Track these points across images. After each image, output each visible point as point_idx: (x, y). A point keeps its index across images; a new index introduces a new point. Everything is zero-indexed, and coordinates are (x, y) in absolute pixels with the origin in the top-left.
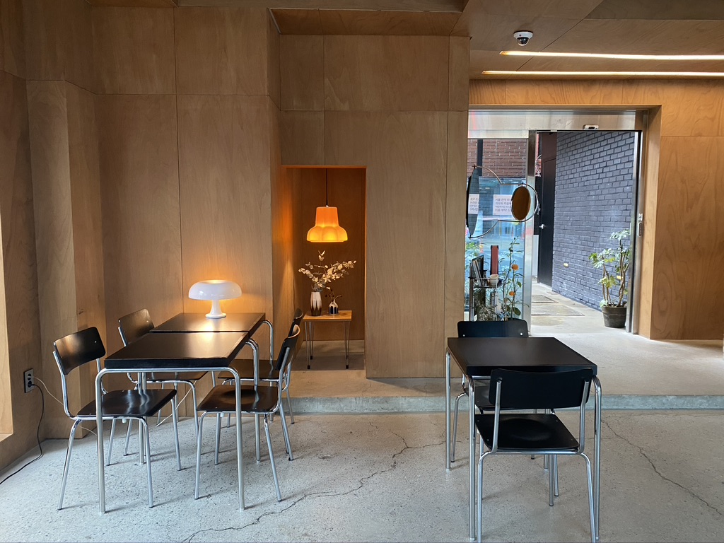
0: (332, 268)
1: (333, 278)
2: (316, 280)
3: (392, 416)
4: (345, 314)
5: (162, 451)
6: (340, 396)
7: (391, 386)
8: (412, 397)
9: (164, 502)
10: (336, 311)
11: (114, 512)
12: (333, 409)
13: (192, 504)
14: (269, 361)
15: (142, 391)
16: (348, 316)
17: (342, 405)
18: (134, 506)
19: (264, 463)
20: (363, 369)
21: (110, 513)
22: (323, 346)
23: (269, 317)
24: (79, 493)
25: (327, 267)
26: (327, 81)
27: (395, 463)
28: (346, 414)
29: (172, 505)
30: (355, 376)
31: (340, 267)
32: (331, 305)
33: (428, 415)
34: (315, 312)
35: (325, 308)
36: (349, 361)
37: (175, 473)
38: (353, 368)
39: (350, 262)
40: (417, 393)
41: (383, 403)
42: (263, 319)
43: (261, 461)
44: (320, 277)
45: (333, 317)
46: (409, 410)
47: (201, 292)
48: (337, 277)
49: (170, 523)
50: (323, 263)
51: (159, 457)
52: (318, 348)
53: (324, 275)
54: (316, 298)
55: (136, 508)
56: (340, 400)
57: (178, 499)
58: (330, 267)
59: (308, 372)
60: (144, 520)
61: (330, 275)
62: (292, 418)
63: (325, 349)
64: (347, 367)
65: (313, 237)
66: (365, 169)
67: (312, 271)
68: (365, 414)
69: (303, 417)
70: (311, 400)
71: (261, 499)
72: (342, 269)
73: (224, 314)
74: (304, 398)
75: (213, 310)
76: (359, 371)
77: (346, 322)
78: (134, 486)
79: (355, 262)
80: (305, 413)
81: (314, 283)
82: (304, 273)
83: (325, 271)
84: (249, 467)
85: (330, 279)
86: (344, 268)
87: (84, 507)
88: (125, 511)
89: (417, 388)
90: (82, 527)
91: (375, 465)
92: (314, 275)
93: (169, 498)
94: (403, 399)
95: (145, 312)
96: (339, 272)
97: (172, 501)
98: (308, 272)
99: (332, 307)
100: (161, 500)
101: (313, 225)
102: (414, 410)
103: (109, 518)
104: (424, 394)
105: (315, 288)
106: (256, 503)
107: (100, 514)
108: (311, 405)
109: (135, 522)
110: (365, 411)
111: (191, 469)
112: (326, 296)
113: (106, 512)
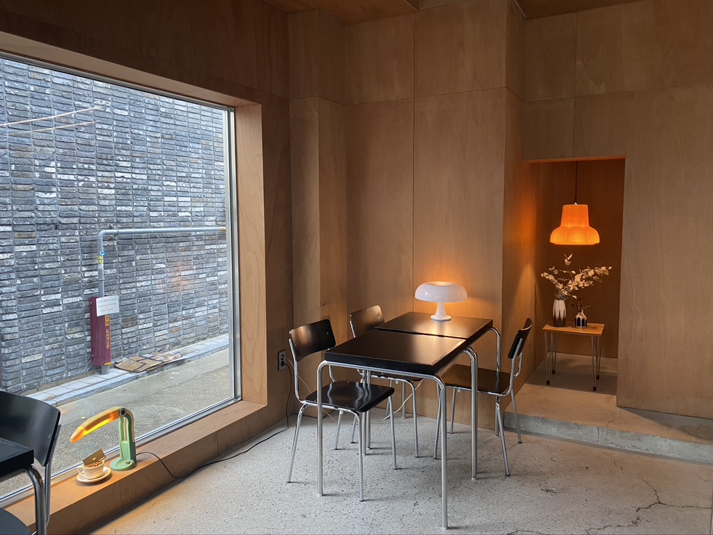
0: (581, 274)
1: (581, 286)
2: (561, 286)
3: (646, 457)
4: (595, 328)
5: (384, 446)
6: (579, 423)
7: (646, 421)
8: (674, 439)
9: (374, 498)
10: (584, 323)
11: (330, 497)
12: (569, 435)
13: (398, 508)
14: (496, 371)
15: (366, 384)
16: (597, 330)
17: (580, 433)
18: (347, 495)
19: (479, 481)
20: (614, 394)
21: (326, 497)
22: (570, 360)
23: (498, 323)
24: (307, 471)
25: (574, 272)
26: (579, 63)
27: (638, 519)
28: (585, 444)
29: (381, 503)
30: (602, 401)
31: (591, 273)
32: (578, 316)
33: (696, 465)
34: (557, 322)
35: (570, 319)
36: (599, 382)
37: (390, 471)
38: (601, 392)
39: (604, 268)
40: (684, 436)
41: (634, 440)
42: (489, 326)
43: (477, 479)
44: (565, 284)
45: (580, 330)
46: (671, 455)
47: (427, 293)
48: (585, 285)
49: (374, 522)
50: (570, 268)
51: (380, 451)
52: (564, 362)
53: (570, 282)
54: (560, 307)
55: (349, 499)
56: (579, 427)
57: (387, 499)
58: (578, 273)
59: (547, 388)
60: (354, 512)
61: (578, 281)
62: (519, 437)
63: (573, 365)
64: (595, 390)
65: (556, 238)
66: (624, 160)
67: (556, 277)
68: (610, 448)
69: (533, 438)
70: (544, 420)
71: (467, 522)
72: (593, 276)
73: (449, 317)
74: (535, 417)
75: (438, 313)
76: (609, 396)
77: (596, 337)
78: (352, 475)
79: (610, 268)
80: (536, 434)
81: (558, 290)
82: (547, 278)
83: (573, 277)
84: (463, 482)
85: (577, 286)
86: (596, 274)
87: (307, 485)
88: (340, 498)
89: (684, 430)
90: (301, 504)
91: (611, 516)
92: (559, 281)
93: (379, 495)
94: (663, 439)
95: (377, 309)
96: (588, 279)
97: (381, 499)
98: (551, 277)
99: (579, 318)
100: (372, 496)
101: (558, 225)
102: (677, 456)
103: (324, 501)
104: (694, 439)
105: (559, 296)
106: (461, 525)
107: (318, 495)
108: (544, 426)
109: (344, 512)
110: (611, 445)
111: (406, 471)
112: (572, 306)
113: (323, 495)
